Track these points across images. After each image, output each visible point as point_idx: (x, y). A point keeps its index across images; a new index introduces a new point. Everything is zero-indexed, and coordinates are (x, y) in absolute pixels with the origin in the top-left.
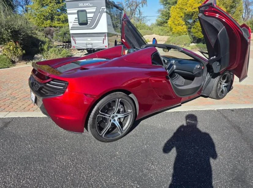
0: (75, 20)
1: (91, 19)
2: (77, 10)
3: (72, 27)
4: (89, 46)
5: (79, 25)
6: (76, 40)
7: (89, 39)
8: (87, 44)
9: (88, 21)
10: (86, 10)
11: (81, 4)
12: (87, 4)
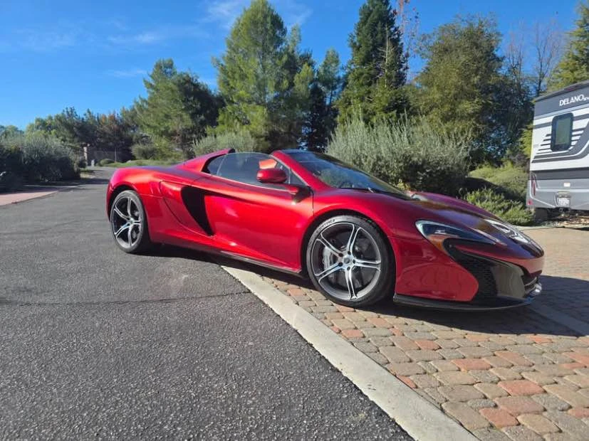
0: (545, 140)
1: (581, 132)
2: (554, 117)
3: (536, 157)
4: (564, 202)
5: (550, 150)
6: (537, 186)
7: (567, 185)
8: (557, 196)
9: (573, 138)
10: (573, 112)
11: (564, 102)
12: (579, 97)
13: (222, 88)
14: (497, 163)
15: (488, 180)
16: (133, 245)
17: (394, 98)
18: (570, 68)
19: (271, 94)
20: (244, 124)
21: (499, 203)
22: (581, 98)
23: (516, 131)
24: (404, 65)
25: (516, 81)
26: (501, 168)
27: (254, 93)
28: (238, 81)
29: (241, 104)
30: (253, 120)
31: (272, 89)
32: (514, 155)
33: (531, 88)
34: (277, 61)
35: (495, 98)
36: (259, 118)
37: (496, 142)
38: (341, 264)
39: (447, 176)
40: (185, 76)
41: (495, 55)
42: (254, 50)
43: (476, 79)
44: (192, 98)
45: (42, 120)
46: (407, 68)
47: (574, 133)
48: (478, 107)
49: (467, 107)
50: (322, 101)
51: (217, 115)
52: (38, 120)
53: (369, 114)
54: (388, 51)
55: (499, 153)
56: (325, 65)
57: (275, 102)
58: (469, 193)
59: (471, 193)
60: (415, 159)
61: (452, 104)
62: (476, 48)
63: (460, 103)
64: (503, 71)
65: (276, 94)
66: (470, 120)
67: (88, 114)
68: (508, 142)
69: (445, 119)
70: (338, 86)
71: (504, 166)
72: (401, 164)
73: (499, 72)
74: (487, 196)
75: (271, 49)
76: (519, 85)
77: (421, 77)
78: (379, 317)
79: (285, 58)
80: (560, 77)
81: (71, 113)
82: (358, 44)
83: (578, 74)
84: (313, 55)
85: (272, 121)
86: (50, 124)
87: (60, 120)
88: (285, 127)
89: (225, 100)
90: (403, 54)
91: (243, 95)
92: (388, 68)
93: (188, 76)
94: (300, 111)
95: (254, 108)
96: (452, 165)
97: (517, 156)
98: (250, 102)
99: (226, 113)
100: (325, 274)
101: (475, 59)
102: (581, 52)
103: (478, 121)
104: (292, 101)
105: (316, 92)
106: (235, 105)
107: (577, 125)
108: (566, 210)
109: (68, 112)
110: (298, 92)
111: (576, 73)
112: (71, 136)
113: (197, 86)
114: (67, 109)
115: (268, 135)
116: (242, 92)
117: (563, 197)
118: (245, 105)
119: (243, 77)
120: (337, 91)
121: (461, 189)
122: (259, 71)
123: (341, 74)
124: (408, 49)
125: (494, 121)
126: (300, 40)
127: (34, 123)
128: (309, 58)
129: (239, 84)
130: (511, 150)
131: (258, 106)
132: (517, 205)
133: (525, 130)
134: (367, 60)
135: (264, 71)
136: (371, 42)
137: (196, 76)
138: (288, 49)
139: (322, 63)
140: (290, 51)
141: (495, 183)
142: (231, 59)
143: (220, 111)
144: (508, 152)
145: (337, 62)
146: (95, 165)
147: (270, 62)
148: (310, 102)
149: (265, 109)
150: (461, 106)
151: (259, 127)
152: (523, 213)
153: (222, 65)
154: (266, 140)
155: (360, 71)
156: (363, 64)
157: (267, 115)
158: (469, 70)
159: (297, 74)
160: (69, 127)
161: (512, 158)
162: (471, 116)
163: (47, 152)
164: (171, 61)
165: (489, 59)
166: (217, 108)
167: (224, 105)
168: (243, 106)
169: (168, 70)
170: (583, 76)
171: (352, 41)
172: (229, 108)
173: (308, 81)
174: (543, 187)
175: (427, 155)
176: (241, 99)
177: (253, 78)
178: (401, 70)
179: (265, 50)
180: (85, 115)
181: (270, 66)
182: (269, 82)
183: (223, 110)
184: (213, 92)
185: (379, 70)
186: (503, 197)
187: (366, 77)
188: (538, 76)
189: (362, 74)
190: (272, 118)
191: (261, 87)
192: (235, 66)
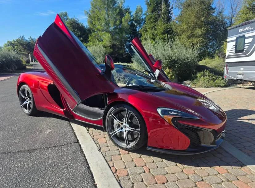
0: (232, 48)
1: (249, 44)
2: (236, 37)
3: (228, 56)
4: (240, 77)
5: (235, 53)
6: (228, 70)
7: (242, 69)
8: (237, 74)
9: (245, 47)
10: (245, 35)
11: (241, 30)
12: (248, 28)
13: (89, 25)
14: (212, 57)
15: (207, 65)
16: (29, 111)
17: (166, 28)
18: (245, 13)
19: (112, 28)
20: (100, 41)
21: (212, 77)
22: (249, 28)
23: (220, 43)
24: (171, 12)
25: (221, 19)
26: (214, 59)
27: (104, 27)
28: (97, 22)
29: (98, 32)
30: (104, 40)
31: (112, 25)
32: (220, 53)
33: (228, 22)
34: (114, 12)
35: (211, 27)
36: (107, 38)
37: (212, 47)
38: (122, 128)
39: (189, 65)
40: (73, 20)
41: (211, 7)
42: (104, 7)
43: (203, 19)
44: (76, 30)
45: (10, 42)
46: (172, 14)
47: (245, 45)
48: (203, 32)
49: (199, 31)
50: (135, 30)
51: (88, 38)
52: (8, 42)
53: (155, 36)
54: (163, 6)
55: (213, 52)
56: (136, 13)
57: (114, 31)
58: (198, 73)
59: (199, 73)
60: (174, 58)
61: (192, 30)
62: (203, 4)
63: (195, 30)
64: (215, 14)
65: (114, 27)
66: (200, 37)
67: (30, 38)
68: (217, 47)
69: (189, 37)
70: (142, 22)
71: (215, 59)
72: (168, 60)
73: (214, 15)
74: (206, 74)
75: (111, 6)
76: (222, 21)
77: (178, 18)
78: (140, 157)
79: (118, 10)
80: (240, 17)
81: (23, 38)
82: (149, 3)
83: (248, 16)
84: (130, 9)
85: (113, 40)
86: (14, 44)
87: (18, 42)
88: (119, 42)
89: (91, 31)
90: (170, 7)
91: (99, 28)
92: (163, 14)
93: (74, 20)
94: (125, 34)
95: (104, 33)
96: (191, 60)
97: (221, 53)
98: (102, 31)
99: (92, 36)
100: (115, 133)
101: (202, 9)
102: (250, 5)
103: (203, 38)
104: (121, 30)
105: (132, 25)
106: (96, 33)
107: (247, 41)
108: (241, 80)
109: (21, 38)
110: (124, 26)
111: (247, 15)
112: (23, 48)
113: (78, 24)
114: (20, 36)
115: (111, 46)
116: (99, 27)
117: (240, 74)
118: (101, 32)
119: (99, 20)
120: (142, 25)
121: (195, 71)
122: (106, 17)
123: (144, 17)
124: (172, 5)
125: (211, 37)
126: (125, 2)
127: (7, 43)
128: (129, 10)
129: (97, 23)
130: (218, 51)
131: (106, 33)
132: (220, 78)
133: (224, 42)
134: (154, 11)
135: (108, 16)
136: (155, 2)
137: (78, 20)
138: (119, 6)
139: (135, 12)
140: (120, 7)
141: (211, 67)
142: (93, 11)
143: (89, 35)
144: (217, 51)
145: (141, 11)
146: (35, 62)
147: (111, 12)
148: (130, 30)
149: (110, 35)
150: (196, 31)
151: (107, 42)
152: (222, 81)
153: (89, 14)
154: (110, 48)
155: (151, 16)
156: (152, 12)
157: (110, 37)
158: (200, 14)
159: (123, 18)
160: (22, 44)
161: (219, 54)
162: (200, 36)
163: (10, 57)
164: (66, 13)
165: (209, 9)
166: (88, 34)
167: (91, 33)
168: (100, 33)
169: (65, 17)
170: (251, 16)
171: (147, 2)
172: (93, 34)
173: (129, 21)
174: (231, 70)
175: (179, 56)
176: (98, 30)
177: (104, 20)
178: (170, 15)
179: (109, 6)
180: (29, 39)
181: (111, 14)
182: (111, 22)
183: (91, 35)
184: (86, 27)
185: (159, 15)
186: (213, 74)
187: (154, 19)
188: (231, 16)
189: (152, 17)
190: (113, 38)
191: (107, 24)
192: (95, 15)
